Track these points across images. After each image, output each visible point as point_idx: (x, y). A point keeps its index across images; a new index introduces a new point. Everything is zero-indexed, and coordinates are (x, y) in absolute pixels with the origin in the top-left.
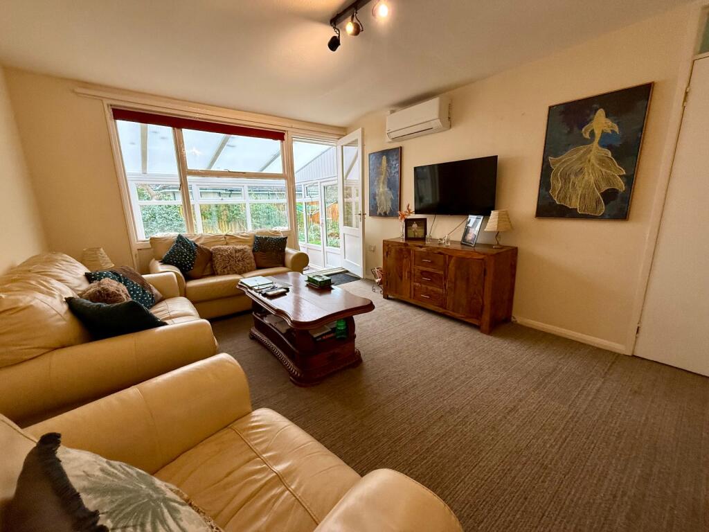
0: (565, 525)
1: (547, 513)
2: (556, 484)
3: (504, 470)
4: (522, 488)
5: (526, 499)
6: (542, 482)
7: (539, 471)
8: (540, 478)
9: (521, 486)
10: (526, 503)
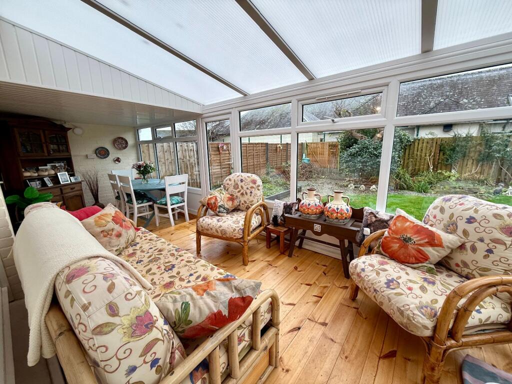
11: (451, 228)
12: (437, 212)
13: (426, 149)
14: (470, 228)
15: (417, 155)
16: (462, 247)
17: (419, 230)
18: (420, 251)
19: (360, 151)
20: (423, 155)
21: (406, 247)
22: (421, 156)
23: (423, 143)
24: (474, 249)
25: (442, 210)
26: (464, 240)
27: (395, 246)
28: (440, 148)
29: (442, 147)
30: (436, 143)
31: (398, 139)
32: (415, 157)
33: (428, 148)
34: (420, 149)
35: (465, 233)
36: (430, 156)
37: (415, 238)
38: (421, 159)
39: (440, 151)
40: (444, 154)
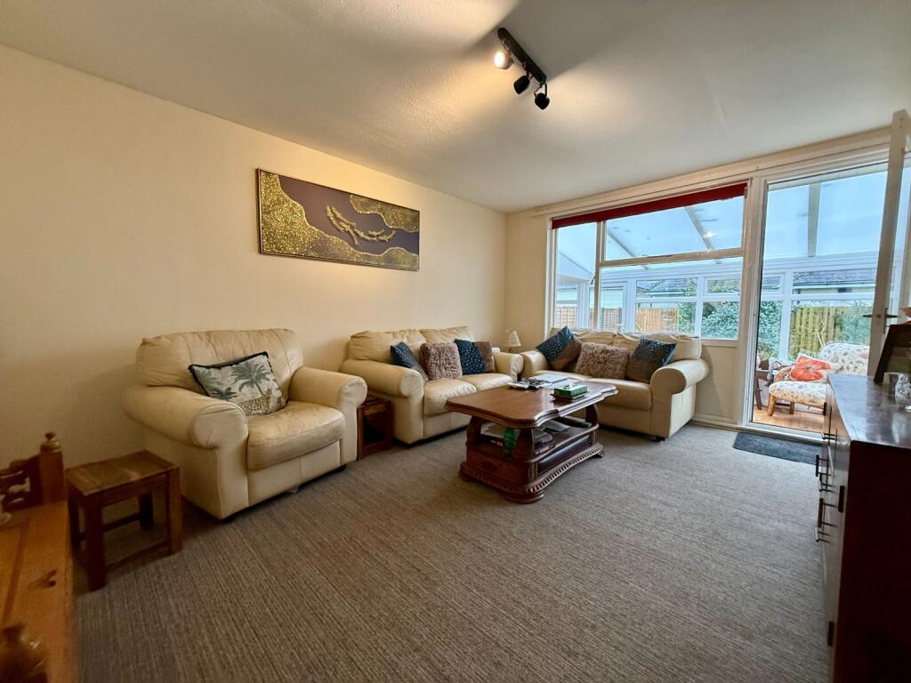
0: (237, 653)
1: (256, 639)
2: (283, 672)
3: (322, 615)
4: (293, 626)
5: (281, 625)
6: (292, 654)
7: (308, 657)
8: (299, 654)
9: (296, 626)
10: (276, 623)
11: (836, 360)
12: (827, 353)
13: (814, 322)
14: (845, 358)
15: (800, 329)
16: (842, 369)
17: (815, 363)
18: (817, 373)
19: (723, 321)
20: (810, 330)
21: (808, 372)
22: (806, 331)
23: (808, 313)
24: (848, 368)
25: (829, 352)
26: (842, 364)
27: (801, 373)
28: (835, 320)
29: (838, 320)
30: (829, 314)
31: (771, 307)
32: (798, 332)
33: (817, 321)
34: (804, 323)
35: (843, 361)
36: (820, 330)
37: (814, 366)
38: (806, 336)
39: (835, 325)
40: (841, 328)
